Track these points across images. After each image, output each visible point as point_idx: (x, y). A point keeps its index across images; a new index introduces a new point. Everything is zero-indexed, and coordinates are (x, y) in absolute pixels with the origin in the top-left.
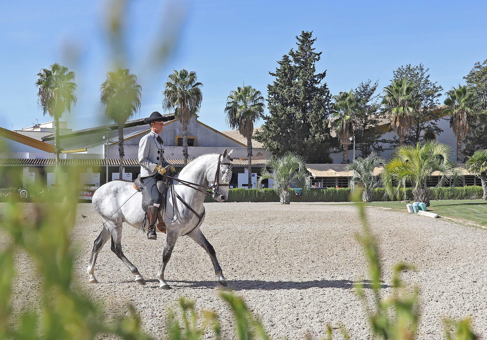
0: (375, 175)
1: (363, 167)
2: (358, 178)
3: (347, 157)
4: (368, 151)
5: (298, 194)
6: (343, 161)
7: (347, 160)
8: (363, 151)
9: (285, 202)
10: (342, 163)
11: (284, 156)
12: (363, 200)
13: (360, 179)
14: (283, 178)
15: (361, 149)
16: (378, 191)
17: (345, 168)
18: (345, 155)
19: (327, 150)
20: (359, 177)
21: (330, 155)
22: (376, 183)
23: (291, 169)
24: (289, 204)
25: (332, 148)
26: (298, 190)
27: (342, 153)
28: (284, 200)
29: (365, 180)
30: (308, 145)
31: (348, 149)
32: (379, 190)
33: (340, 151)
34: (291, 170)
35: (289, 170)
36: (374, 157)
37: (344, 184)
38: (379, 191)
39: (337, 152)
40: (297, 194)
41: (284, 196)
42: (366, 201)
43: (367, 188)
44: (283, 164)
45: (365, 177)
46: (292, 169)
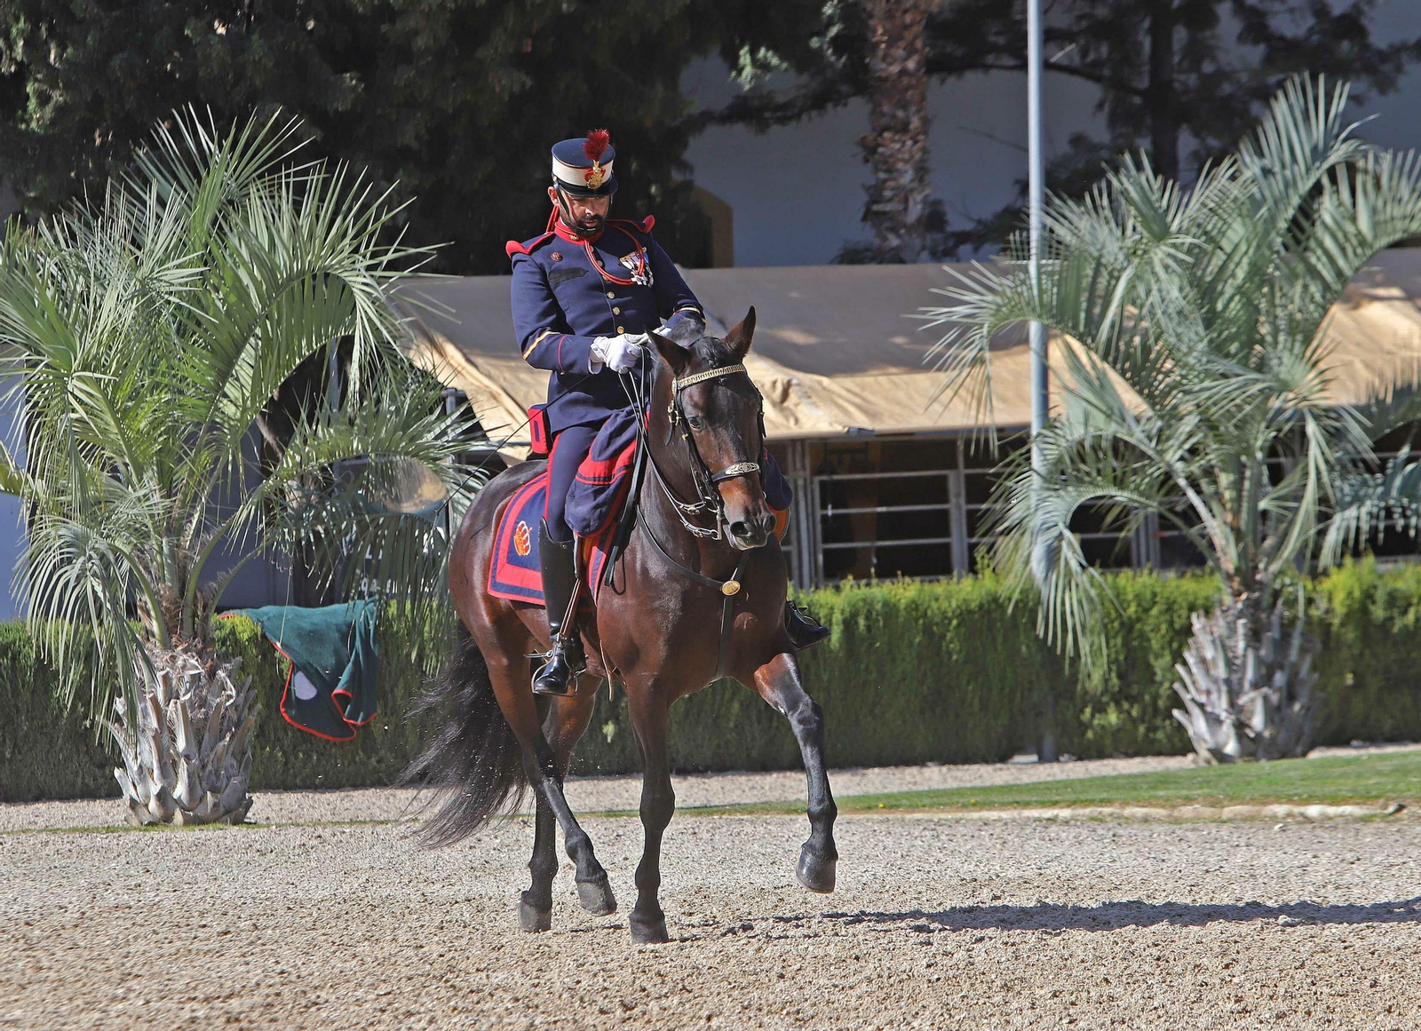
0: (1341, 396)
1: (1175, 293)
2: (1116, 441)
3: (922, 171)
4: (1192, 79)
5: (324, 683)
6: (865, 235)
7: (915, 211)
8: (1118, 86)
9: (180, 791)
10: (853, 256)
11: (146, 182)
12: (1197, 726)
13: (1143, 455)
14: (151, 481)
15: (1098, 64)
16: (1360, 611)
17: (940, 315)
18: (892, 145)
19: (660, 88)
20: (1136, 436)
21: (688, 156)
22: (1358, 500)
23: (248, 354)
24: (238, 821)
25: (714, 61)
26: (313, 637)
27: (854, 114)
28: (168, 767)
29: (1209, 472)
30: (412, 22)
31: (938, 66)
32: (1369, 596)
33: (821, 99)
34: (244, 370)
35: (225, 372)
36: (1318, 154)
37: (890, 526)
38: (1378, 612)
39: (786, 113)
40: (304, 689)
41: (172, 710)
42: (1231, 748)
43: (1246, 576)
44: (143, 292)
45: (1209, 424)
46: (262, 358)
